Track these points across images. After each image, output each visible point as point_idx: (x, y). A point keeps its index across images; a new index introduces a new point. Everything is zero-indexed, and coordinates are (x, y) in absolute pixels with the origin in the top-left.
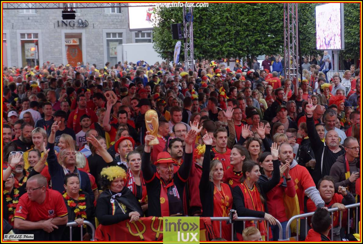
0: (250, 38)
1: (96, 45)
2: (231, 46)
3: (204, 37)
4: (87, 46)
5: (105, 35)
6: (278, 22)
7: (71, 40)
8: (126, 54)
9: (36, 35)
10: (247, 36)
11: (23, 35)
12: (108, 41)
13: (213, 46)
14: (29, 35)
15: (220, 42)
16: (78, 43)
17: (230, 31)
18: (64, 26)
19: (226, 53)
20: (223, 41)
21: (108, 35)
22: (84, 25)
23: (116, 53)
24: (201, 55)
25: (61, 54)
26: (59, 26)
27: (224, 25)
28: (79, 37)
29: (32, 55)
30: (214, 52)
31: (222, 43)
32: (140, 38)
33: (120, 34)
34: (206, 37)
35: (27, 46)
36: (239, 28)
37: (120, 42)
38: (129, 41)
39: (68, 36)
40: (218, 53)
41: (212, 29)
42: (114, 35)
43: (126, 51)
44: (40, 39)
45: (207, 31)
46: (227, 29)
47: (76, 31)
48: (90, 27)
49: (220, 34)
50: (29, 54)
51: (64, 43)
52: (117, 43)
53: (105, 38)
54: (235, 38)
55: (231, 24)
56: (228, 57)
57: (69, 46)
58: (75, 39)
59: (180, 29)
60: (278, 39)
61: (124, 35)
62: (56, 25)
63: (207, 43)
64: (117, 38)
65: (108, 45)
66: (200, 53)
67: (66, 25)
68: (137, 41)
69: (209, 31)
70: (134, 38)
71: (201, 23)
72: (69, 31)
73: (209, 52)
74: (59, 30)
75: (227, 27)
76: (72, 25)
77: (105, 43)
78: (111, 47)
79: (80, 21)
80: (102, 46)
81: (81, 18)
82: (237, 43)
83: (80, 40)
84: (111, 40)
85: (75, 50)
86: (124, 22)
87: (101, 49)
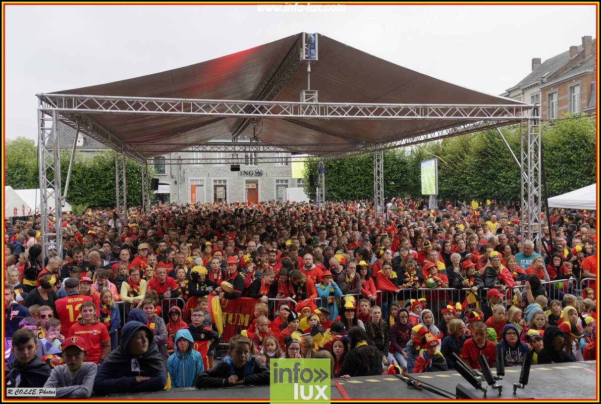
1: (268, 188)
2: (362, 191)
3: (341, 184)
4: (262, 189)
5: (275, 182)
6: (397, 174)
7: (251, 185)
8: (289, 195)
9: (225, 181)
11: (215, 181)
12: (277, 186)
13: (348, 190)
14: (220, 181)
15: (353, 188)
16: (255, 187)
17: (361, 180)
18: (245, 174)
19: (357, 196)
20: (355, 187)
21: (277, 181)
22: (259, 174)
23: (282, 195)
24: (339, 197)
25: (243, 195)
27: (356, 175)
28: (256, 182)
29: (221, 196)
30: (348, 195)
31: (355, 188)
32: (301, 184)
33: (287, 181)
34: (343, 184)
35: (218, 189)
37: (287, 186)
38: (293, 186)
39: (247, 182)
40: (351, 196)
41: (347, 178)
42: (282, 181)
44: (227, 184)
45: (343, 179)
46: (358, 178)
47: (254, 178)
48: (264, 175)
49: (353, 182)
50: (219, 195)
51: (245, 188)
52: (284, 187)
53: (275, 184)
54: (365, 185)
55: (361, 175)
56: (360, 199)
57: (249, 189)
58: (253, 184)
59: (315, 179)
60: (397, 186)
61: (289, 181)
62: (240, 174)
63: (343, 189)
64: (284, 184)
65: (277, 189)
66: (338, 195)
67: (247, 174)
68: (299, 186)
69: (345, 180)
70: (297, 184)
71: (339, 174)
72: (249, 178)
73: (345, 195)
74: (241, 178)
75: (359, 177)
76: (251, 173)
77: (275, 187)
78: (279, 190)
79: (257, 171)
80: (273, 189)
81: (258, 169)
82: (366, 188)
83: (257, 185)
84: (279, 185)
85: (253, 193)
86: (289, 172)
87: (272, 191)
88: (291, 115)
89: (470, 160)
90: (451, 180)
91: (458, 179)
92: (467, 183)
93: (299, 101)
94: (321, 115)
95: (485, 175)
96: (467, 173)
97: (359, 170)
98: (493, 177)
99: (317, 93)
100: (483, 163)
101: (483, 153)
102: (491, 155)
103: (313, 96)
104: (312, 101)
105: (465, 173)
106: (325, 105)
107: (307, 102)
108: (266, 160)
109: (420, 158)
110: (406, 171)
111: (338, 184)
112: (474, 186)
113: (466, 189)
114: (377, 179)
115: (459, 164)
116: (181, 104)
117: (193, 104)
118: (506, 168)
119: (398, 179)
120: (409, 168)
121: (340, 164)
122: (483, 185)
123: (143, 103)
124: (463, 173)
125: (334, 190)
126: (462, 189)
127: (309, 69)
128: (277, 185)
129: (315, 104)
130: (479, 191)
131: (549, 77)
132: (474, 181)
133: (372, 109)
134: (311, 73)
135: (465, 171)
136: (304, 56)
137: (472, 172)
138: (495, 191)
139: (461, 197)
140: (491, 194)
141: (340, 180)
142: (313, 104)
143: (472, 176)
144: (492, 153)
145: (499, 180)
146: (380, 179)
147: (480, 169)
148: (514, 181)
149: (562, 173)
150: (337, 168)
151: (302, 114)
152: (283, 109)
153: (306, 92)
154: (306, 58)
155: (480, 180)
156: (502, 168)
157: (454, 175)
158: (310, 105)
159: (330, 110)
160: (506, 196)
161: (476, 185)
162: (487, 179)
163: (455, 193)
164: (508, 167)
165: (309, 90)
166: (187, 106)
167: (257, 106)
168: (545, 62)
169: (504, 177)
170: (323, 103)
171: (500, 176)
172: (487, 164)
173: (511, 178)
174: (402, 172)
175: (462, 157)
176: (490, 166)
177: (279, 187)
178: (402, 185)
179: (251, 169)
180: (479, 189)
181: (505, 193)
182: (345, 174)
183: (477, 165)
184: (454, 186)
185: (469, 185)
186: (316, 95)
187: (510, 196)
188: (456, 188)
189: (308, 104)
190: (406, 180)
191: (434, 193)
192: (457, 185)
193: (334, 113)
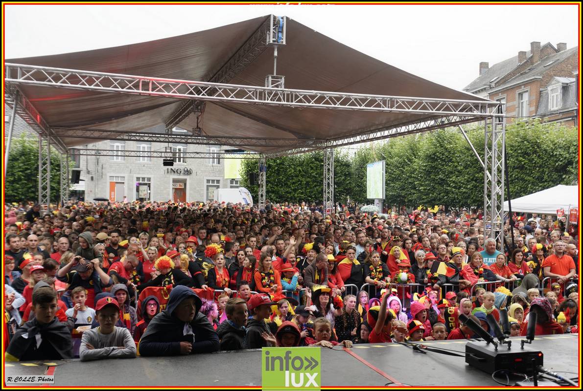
0: (317, 188)
1: (197, 188)
2: (302, 193)
3: (281, 185)
4: (190, 189)
5: (205, 181)
6: (341, 176)
7: (178, 184)
9: (149, 179)
10: (315, 186)
11: (138, 179)
13: (287, 192)
14: (143, 179)
15: (293, 190)
16: (183, 187)
17: (301, 181)
19: (298, 199)
20: (295, 189)
21: (208, 181)
22: (188, 172)
23: (213, 196)
25: (169, 195)
26: (168, 172)
27: (297, 176)
28: (184, 182)
29: (144, 195)
30: (288, 197)
31: (295, 190)
32: (234, 185)
33: (218, 181)
34: (282, 185)
35: (142, 188)
36: (308, 179)
37: (218, 187)
38: (225, 187)
39: (175, 181)
40: (291, 198)
41: (288, 179)
42: (213, 181)
43: (221, 195)
44: (152, 183)
45: (283, 180)
47: (182, 177)
48: (194, 174)
49: (294, 183)
50: (142, 194)
51: (171, 187)
52: (215, 188)
53: (205, 184)
54: (306, 188)
55: (303, 176)
56: (301, 202)
57: (176, 189)
58: (181, 184)
59: (255, 177)
60: (340, 189)
61: (221, 182)
62: (166, 172)
63: (282, 190)
64: (215, 184)
65: (208, 189)
67: (174, 172)
68: (231, 187)
69: (285, 181)
70: (229, 185)
71: (278, 174)
72: (176, 177)
73: (284, 197)
74: (168, 176)
75: (300, 178)
76: (179, 172)
77: (205, 188)
78: (210, 191)
79: (186, 169)
80: (203, 190)
81: (187, 167)
82: (307, 191)
83: (185, 185)
84: (211, 186)
85: (180, 193)
86: (222, 172)
87: (202, 192)
88: (256, 100)
89: (418, 164)
90: (397, 185)
91: (405, 183)
92: (415, 188)
93: (264, 86)
94: (287, 102)
95: (434, 180)
96: (415, 177)
97: (300, 171)
98: (442, 182)
99: (283, 78)
100: (432, 167)
101: (431, 157)
102: (440, 159)
103: (279, 81)
104: (277, 86)
105: (414, 177)
106: (291, 92)
107: (272, 87)
108: (203, 155)
109: (364, 161)
110: (350, 174)
111: (277, 186)
112: (422, 191)
113: (414, 194)
114: (327, 177)
115: (407, 168)
116: (138, 82)
117: (153, 83)
118: (456, 173)
119: (341, 182)
120: (353, 170)
121: (280, 164)
122: (432, 190)
123: (97, 78)
124: (411, 177)
125: (273, 192)
126: (410, 194)
127: (276, 54)
128: (207, 185)
129: (281, 91)
130: (428, 196)
131: (497, 83)
132: (422, 185)
133: (338, 99)
134: (278, 58)
135: (413, 175)
136: (271, 39)
137: (421, 176)
138: (444, 196)
139: (408, 202)
140: (440, 200)
141: (280, 182)
142: (279, 91)
143: (420, 180)
144: (441, 157)
145: (449, 186)
146: (331, 177)
147: (428, 173)
148: (464, 186)
149: (513, 178)
150: (276, 168)
151: (268, 100)
152: (248, 94)
153: (273, 77)
154: (274, 41)
155: (429, 185)
156: (452, 173)
157: (401, 179)
158: (277, 90)
159: (297, 97)
160: (456, 202)
161: (425, 189)
162: (436, 183)
163: (402, 198)
164: (458, 172)
165: (275, 75)
166: (145, 85)
167: (220, 89)
168: (493, 66)
169: (454, 182)
170: (290, 90)
171: (450, 181)
172: (436, 168)
173: (462, 183)
174: (345, 175)
175: (410, 160)
176: (439, 170)
177: (210, 188)
178: (345, 189)
179: (179, 167)
180: (428, 194)
181: (454, 199)
182: (285, 175)
183: (425, 169)
184: (400, 190)
185: (416, 190)
186: (283, 81)
187: (460, 202)
188: (403, 193)
189: (274, 90)
190: (350, 183)
191: (381, 197)
192: (404, 189)
193: (300, 101)
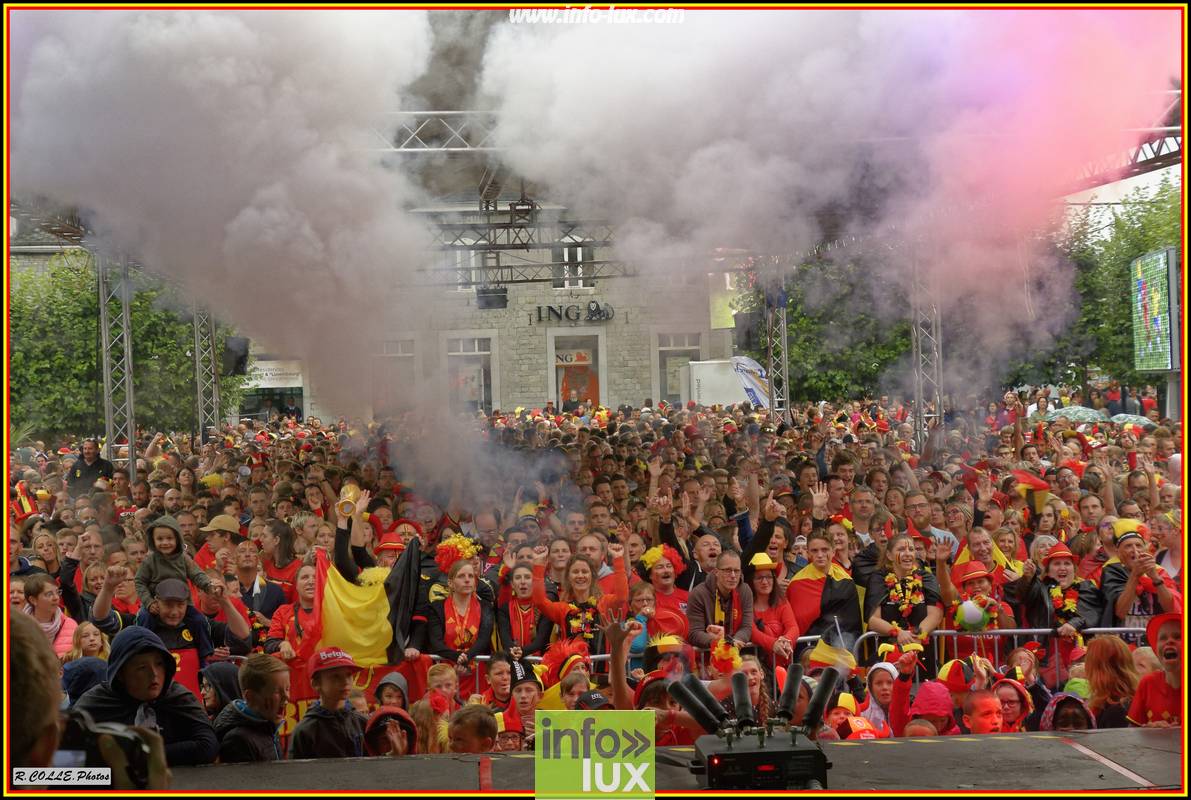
1: (631, 364)
4: (610, 365)
5: (654, 341)
7: (574, 354)
8: (699, 386)
9: (486, 344)
12: (663, 356)
14: (469, 343)
16: (589, 362)
18: (554, 319)
21: (663, 340)
22: (598, 315)
25: (546, 388)
26: (540, 319)
28: (591, 343)
29: (473, 392)
33: (695, 338)
35: (465, 371)
37: (695, 356)
38: (717, 353)
39: (561, 344)
42: (679, 338)
43: (698, 381)
44: (494, 353)
47: (583, 330)
48: (618, 321)
50: (467, 391)
51: (552, 362)
52: (687, 360)
53: (656, 349)
57: (568, 369)
58: (582, 352)
61: (704, 339)
62: (535, 319)
64: (688, 348)
65: (663, 364)
67: (559, 317)
70: (731, 347)
74: (540, 330)
76: (573, 316)
77: (656, 361)
78: (670, 368)
79: (593, 307)
80: (648, 367)
81: (596, 298)
83: (595, 354)
84: (671, 353)
85: (580, 380)
87: (646, 375)
128: (661, 352)
177: (670, 361)
179: (573, 301)
